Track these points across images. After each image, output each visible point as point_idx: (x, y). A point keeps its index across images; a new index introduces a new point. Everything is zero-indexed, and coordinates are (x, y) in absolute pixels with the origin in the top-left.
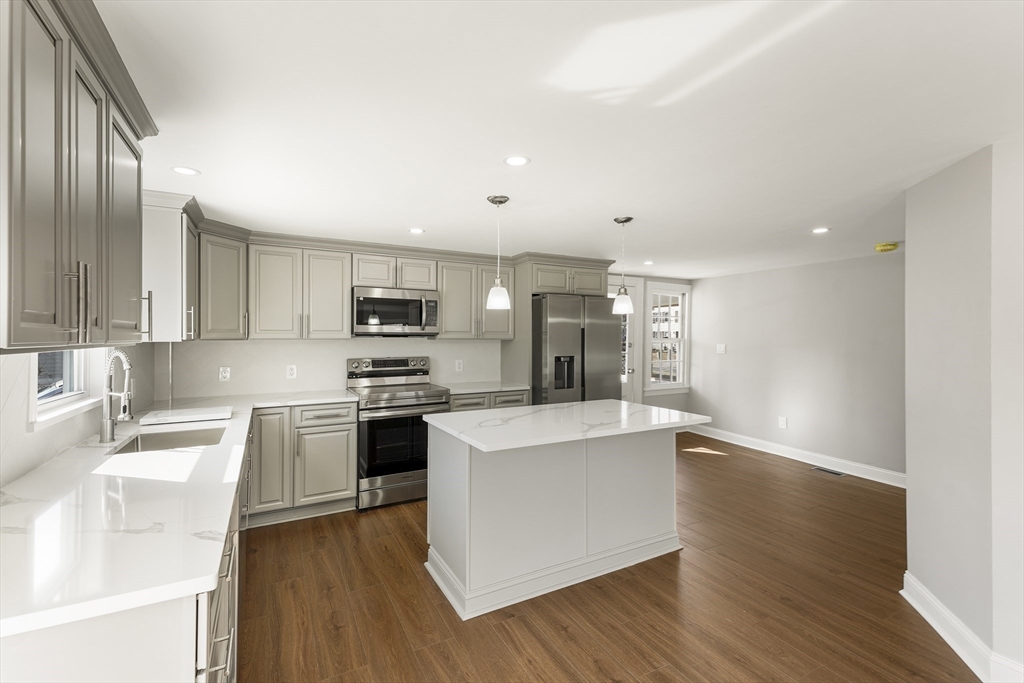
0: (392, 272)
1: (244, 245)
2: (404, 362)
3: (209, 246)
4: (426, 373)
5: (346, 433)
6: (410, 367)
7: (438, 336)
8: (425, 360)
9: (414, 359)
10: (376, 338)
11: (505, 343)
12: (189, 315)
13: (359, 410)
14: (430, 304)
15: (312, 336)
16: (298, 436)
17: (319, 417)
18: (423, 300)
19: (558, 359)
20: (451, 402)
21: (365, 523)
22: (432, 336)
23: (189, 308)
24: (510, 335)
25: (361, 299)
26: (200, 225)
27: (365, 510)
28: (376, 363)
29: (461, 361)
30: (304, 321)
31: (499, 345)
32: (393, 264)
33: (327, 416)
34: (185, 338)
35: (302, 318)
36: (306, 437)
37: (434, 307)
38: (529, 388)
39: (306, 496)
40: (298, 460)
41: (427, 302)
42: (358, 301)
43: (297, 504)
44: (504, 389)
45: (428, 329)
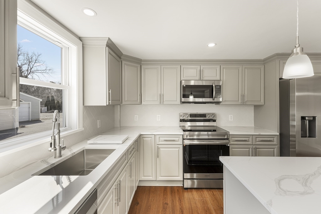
0: (198, 72)
1: (140, 65)
2: (204, 115)
3: (126, 66)
4: (214, 121)
5: (178, 149)
6: (207, 118)
7: (221, 103)
8: (214, 114)
9: (209, 114)
10: (192, 104)
11: (257, 108)
12: (109, 93)
13: (183, 139)
14: (217, 87)
15: (165, 103)
16: (158, 148)
17: (166, 141)
18: (214, 85)
19: (303, 118)
20: (230, 139)
21: (187, 195)
22: (218, 103)
23: (109, 91)
24: (262, 102)
25: (185, 86)
26: (122, 57)
27: (187, 189)
28: (191, 115)
29: (232, 116)
30: (161, 96)
31: (253, 108)
32: (199, 69)
33: (170, 140)
34: (107, 104)
35: (160, 95)
36: (161, 149)
37: (219, 88)
38: (278, 134)
39: (161, 176)
40: (158, 159)
41: (216, 86)
42: (183, 87)
43: (157, 180)
44: (262, 134)
45: (216, 100)
